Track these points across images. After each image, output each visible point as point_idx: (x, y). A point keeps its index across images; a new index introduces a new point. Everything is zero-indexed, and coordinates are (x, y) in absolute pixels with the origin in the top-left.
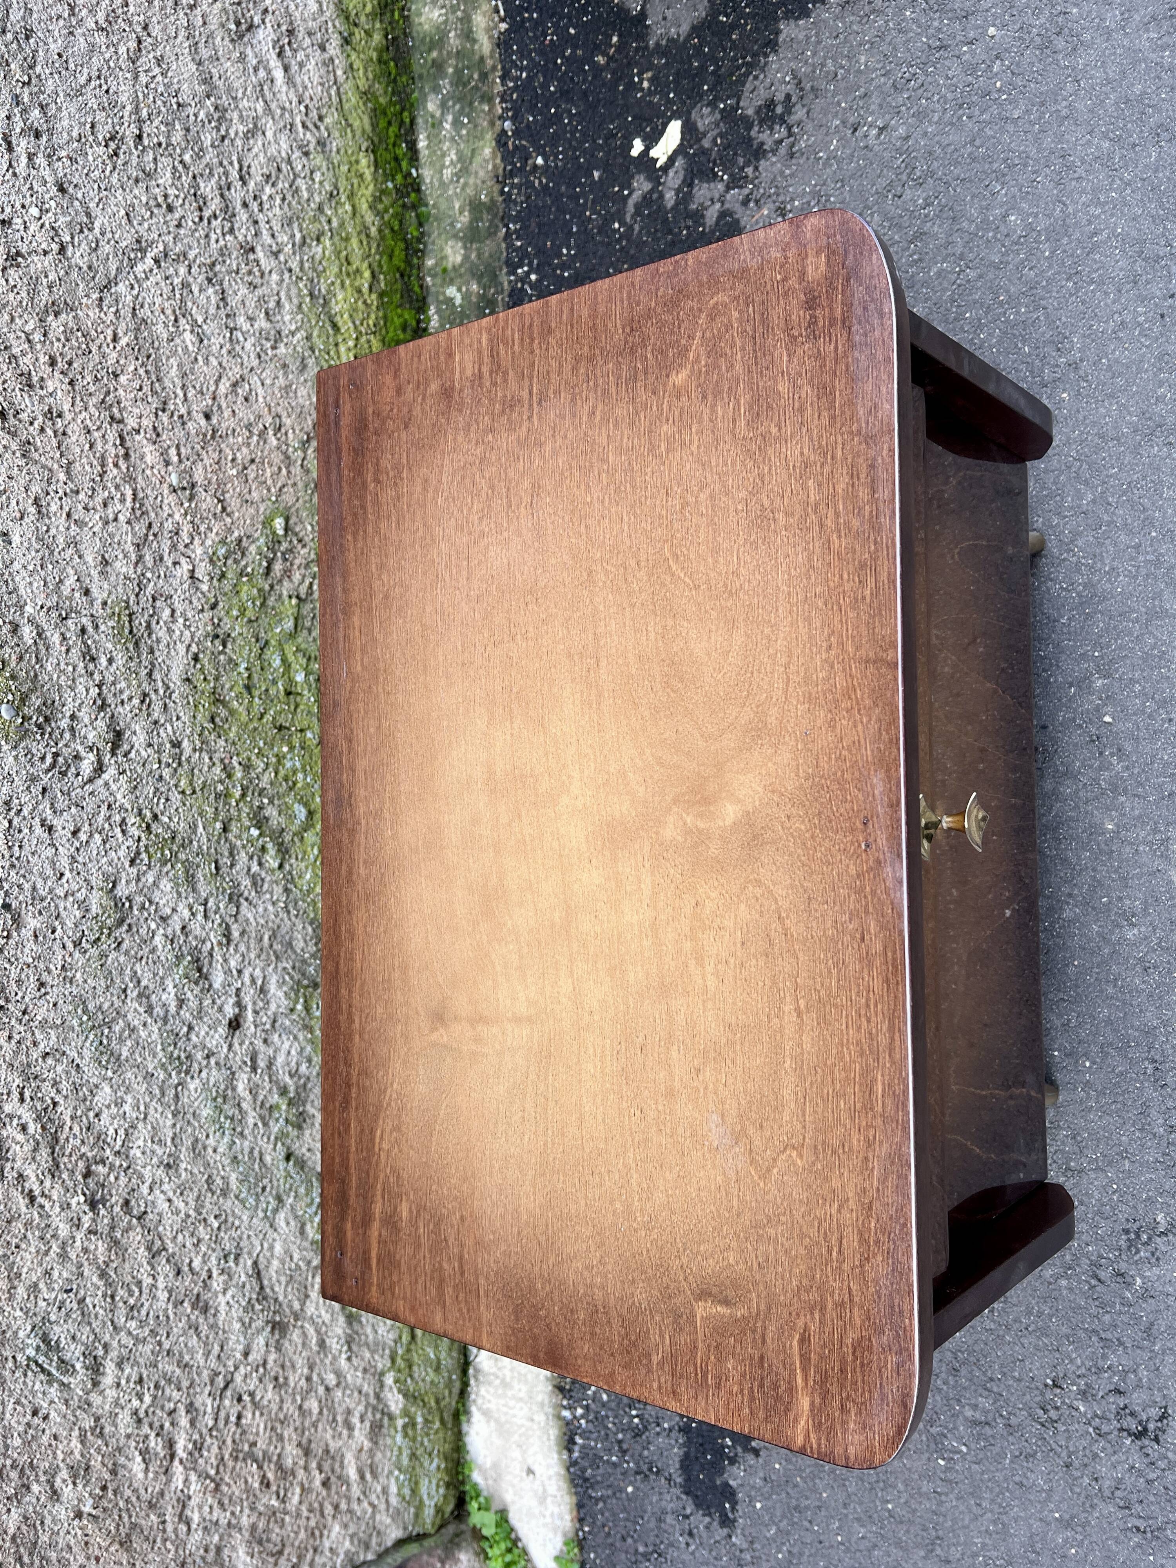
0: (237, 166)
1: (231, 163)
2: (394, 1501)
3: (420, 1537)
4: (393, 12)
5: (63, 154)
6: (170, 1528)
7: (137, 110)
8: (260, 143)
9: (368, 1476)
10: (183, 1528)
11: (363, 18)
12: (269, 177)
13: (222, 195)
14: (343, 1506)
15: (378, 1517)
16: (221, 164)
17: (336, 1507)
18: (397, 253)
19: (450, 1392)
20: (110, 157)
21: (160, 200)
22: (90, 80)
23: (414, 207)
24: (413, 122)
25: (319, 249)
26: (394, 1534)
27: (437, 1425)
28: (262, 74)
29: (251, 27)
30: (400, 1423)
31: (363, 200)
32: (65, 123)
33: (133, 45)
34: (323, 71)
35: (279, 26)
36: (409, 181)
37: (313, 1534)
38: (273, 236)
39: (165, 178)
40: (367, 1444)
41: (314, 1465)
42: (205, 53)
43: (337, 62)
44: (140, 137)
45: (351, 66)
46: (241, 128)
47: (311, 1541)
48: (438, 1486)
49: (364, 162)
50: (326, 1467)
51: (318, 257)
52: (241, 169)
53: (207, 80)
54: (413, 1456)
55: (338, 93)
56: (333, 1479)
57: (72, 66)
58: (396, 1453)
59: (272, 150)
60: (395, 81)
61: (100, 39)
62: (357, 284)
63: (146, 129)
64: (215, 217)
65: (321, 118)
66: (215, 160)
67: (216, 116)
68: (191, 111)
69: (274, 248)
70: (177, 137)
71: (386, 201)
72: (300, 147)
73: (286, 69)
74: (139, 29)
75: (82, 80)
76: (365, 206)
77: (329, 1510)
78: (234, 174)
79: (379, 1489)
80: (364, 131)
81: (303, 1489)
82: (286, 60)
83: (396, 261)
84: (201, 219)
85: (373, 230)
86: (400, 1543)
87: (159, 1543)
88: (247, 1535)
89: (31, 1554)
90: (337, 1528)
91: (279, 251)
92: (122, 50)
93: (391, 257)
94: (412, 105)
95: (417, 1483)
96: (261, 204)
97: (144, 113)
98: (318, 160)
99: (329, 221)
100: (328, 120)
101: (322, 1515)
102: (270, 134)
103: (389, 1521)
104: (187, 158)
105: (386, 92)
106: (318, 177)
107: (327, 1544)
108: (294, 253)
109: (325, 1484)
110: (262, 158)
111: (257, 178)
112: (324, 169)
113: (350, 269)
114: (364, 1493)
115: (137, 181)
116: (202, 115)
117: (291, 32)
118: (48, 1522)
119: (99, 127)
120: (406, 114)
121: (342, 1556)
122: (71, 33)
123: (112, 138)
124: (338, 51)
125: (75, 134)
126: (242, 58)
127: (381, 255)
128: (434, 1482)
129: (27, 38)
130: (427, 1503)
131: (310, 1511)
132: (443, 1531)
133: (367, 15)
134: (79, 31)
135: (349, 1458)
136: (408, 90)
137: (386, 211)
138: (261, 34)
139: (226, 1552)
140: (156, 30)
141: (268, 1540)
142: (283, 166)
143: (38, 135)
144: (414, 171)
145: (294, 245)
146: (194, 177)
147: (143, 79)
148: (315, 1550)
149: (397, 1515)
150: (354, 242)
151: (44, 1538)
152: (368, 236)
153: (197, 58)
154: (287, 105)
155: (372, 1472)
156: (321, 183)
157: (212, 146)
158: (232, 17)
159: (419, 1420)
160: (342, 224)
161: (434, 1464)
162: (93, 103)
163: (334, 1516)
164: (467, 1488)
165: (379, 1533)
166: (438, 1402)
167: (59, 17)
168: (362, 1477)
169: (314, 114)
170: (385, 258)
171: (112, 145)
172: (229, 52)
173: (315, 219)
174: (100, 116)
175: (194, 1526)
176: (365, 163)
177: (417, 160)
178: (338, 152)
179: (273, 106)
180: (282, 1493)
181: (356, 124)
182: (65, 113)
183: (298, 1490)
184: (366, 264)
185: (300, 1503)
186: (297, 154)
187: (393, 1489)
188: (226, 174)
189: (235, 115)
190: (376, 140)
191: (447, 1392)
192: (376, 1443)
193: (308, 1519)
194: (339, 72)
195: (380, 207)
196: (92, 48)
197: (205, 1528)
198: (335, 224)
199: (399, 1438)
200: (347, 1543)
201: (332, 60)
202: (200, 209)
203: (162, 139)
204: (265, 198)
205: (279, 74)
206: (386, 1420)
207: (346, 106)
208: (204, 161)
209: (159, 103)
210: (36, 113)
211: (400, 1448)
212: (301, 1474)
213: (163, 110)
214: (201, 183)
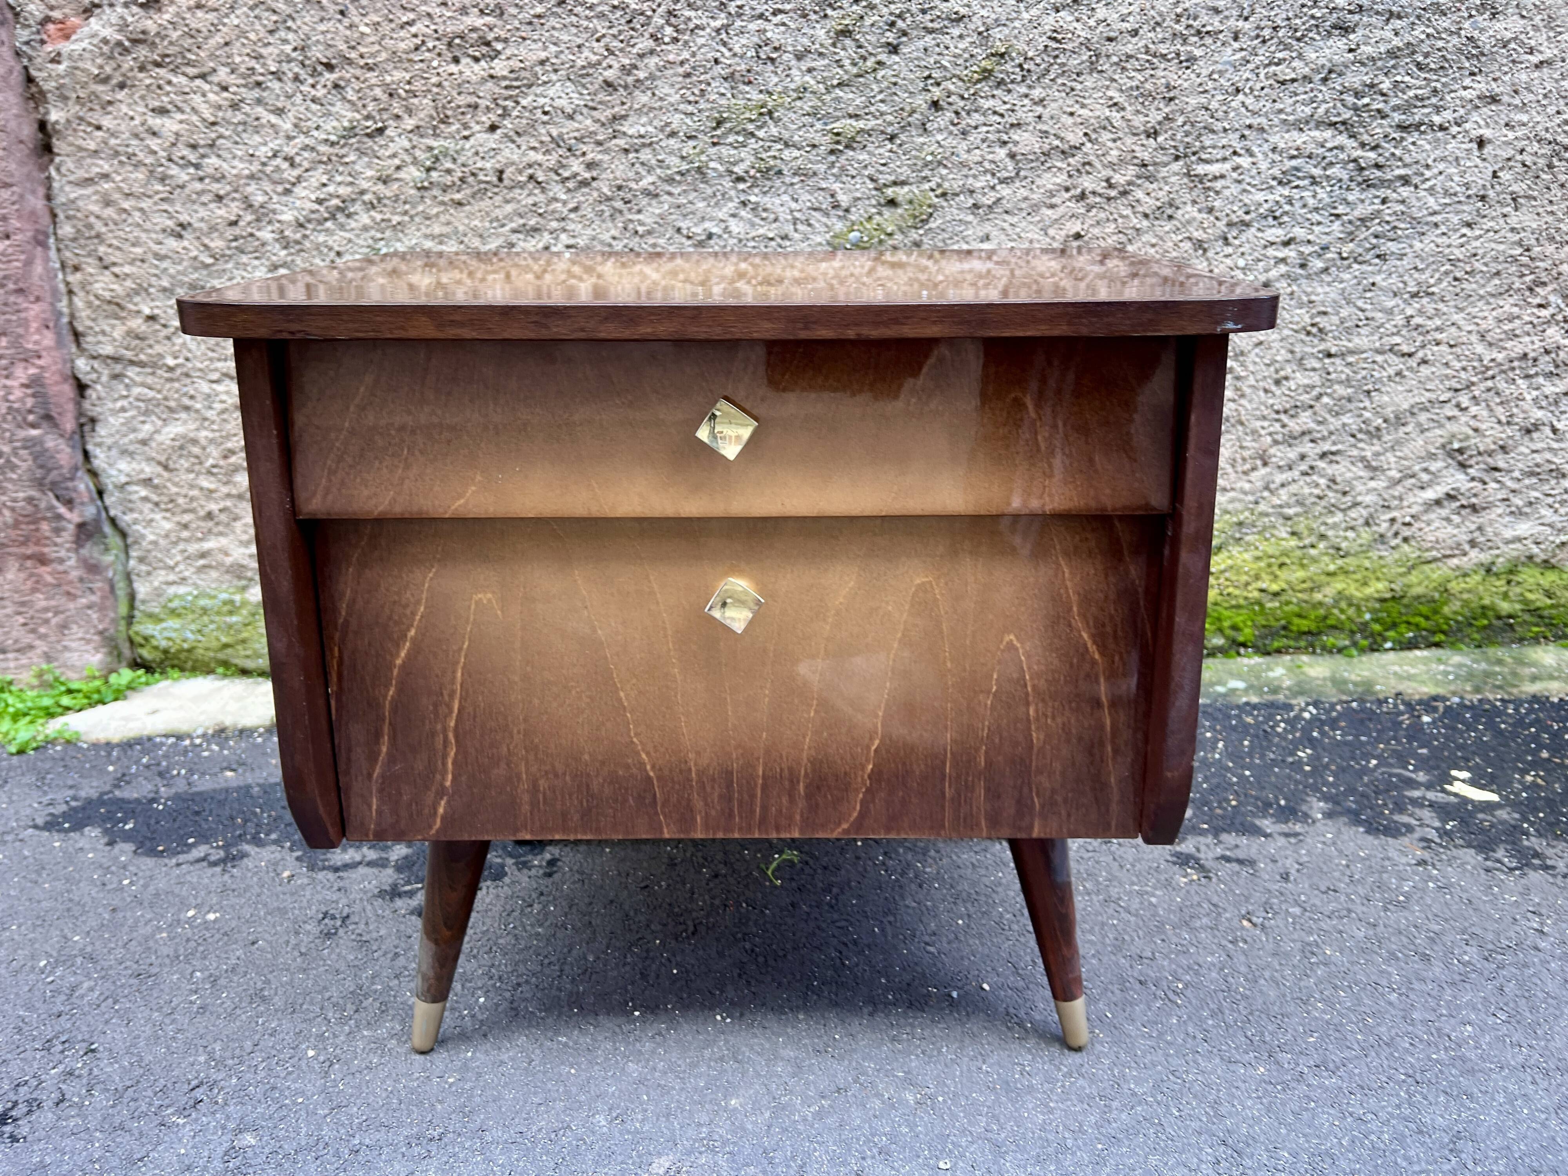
0: (1334, 449)
1: (1334, 443)
2: (172, 590)
3: (130, 619)
4: (1537, 625)
5: (1295, 288)
6: (220, 365)
7: (1352, 352)
8: (1362, 474)
9: (202, 562)
10: (215, 376)
11: (1518, 590)
12: (1334, 481)
13: (1303, 433)
14: (185, 534)
15: (163, 572)
16: (1331, 433)
17: (186, 526)
18: (1305, 622)
19: (247, 657)
20: (1304, 328)
21: (1282, 373)
22: (1363, 311)
23: (1355, 644)
24: (1437, 645)
25: (1284, 535)
26: (142, 589)
27: (224, 640)
28: (1425, 477)
29: (1463, 466)
30: (237, 598)
31: (1344, 586)
32: (1320, 290)
33: (1405, 348)
34: (1450, 542)
35: (1475, 495)
36: (1379, 639)
37: (172, 501)
38: (1283, 485)
39: (1301, 378)
40: (229, 560)
41: (228, 503)
42: (1423, 417)
43: (1465, 559)
44: (1329, 355)
45: (1465, 575)
46: (1368, 454)
47: (166, 499)
48: (169, 639)
49: (1380, 586)
50: (223, 517)
51: (1276, 532)
52: (1333, 453)
53: (1399, 421)
54: (205, 611)
55: (1435, 560)
56: (210, 524)
57: (1368, 295)
58: (213, 593)
59: (1360, 488)
60: (1471, 625)
61: (1399, 320)
62: (1263, 575)
63: (1338, 361)
64: (1284, 426)
65: (1406, 540)
66: (1332, 428)
67: (1371, 429)
68: (1367, 403)
69: (1272, 486)
70: (1341, 391)
71: (1351, 612)
72: (1371, 516)
73: (1438, 502)
74: (1420, 354)
75: (1360, 303)
76: (1340, 586)
77: (187, 518)
78: (1326, 447)
79: (187, 574)
80: (1409, 586)
81: (211, 491)
82: (1446, 503)
83: (1296, 621)
84: (1278, 412)
85: (1318, 596)
86: (132, 597)
87: (211, 354)
88: (192, 435)
89: (236, 248)
90: (167, 525)
91: (1271, 492)
92: (1397, 339)
93: (1300, 616)
94: (1453, 644)
95: (179, 615)
96: (1307, 474)
97: (1350, 359)
98: (1366, 535)
99: (1313, 546)
100: (1406, 547)
101: (185, 511)
102: (1372, 484)
103: (156, 584)
104: (1325, 400)
105: (1455, 613)
106: (1351, 534)
107: (158, 516)
108: (1273, 507)
109: (210, 516)
110: (1349, 475)
111: (1330, 470)
112: (1359, 541)
113: (1275, 568)
114: (188, 558)
115: (1292, 352)
116: (1367, 415)
117: (1474, 508)
118: (256, 262)
119: (1326, 318)
120: (1443, 637)
121: (143, 531)
122: (1395, 295)
123: (1321, 330)
124: (1475, 561)
125: (1313, 298)
126: (1432, 456)
127: (1298, 604)
128: (173, 635)
129: (1378, 256)
130: (158, 627)
131: (192, 499)
132: (127, 645)
133: (1522, 595)
134: (1398, 300)
135: (223, 541)
136: (1467, 640)
137: (1342, 611)
138: (1461, 476)
139: (183, 415)
140: (1425, 370)
141: (181, 456)
142: (1348, 498)
143: (1303, 266)
144: (1388, 645)
145: (1281, 506)
146: (1311, 407)
147: (1379, 358)
148: (157, 504)
149: (158, 593)
150: (1301, 574)
151: (244, 259)
152: (1312, 590)
153: (1415, 410)
154: (1405, 503)
155: (204, 566)
156: (1346, 538)
157: (1344, 425)
158: (1464, 444)
159: (234, 619)
160: (1314, 560)
161: (190, 635)
162: (1344, 313)
163: (179, 523)
164: (157, 675)
165: (149, 573)
166: (244, 641)
167: (1405, 283)
168: (203, 555)
169: (1406, 532)
170: (1296, 609)
171: (1314, 330)
172: (1433, 443)
173: (1311, 530)
174: (1335, 319)
175: (214, 386)
176: (1378, 588)
177: (1402, 649)
178: (1381, 557)
179: (1399, 488)
180: (215, 470)
181: (1413, 578)
182: (1327, 289)
183: (212, 486)
184: (1285, 586)
185: (201, 489)
186: (1365, 513)
187: (182, 590)
188: (1323, 439)
189: (1377, 448)
190: (1405, 601)
191: (249, 653)
192: (227, 572)
193: (185, 496)
194: (1455, 561)
195: (1343, 605)
196: (1390, 312)
197: (209, 396)
198: (1313, 552)
199: (224, 596)
200: (152, 537)
201: (1465, 554)
202: (1285, 412)
203: (1333, 376)
204: (1315, 477)
205: (1430, 494)
206: (244, 582)
207: (1426, 568)
208: (1328, 416)
209: (1364, 373)
210: (1319, 264)
211: (214, 597)
212: (225, 490)
213: (1359, 377)
214: (1309, 413)
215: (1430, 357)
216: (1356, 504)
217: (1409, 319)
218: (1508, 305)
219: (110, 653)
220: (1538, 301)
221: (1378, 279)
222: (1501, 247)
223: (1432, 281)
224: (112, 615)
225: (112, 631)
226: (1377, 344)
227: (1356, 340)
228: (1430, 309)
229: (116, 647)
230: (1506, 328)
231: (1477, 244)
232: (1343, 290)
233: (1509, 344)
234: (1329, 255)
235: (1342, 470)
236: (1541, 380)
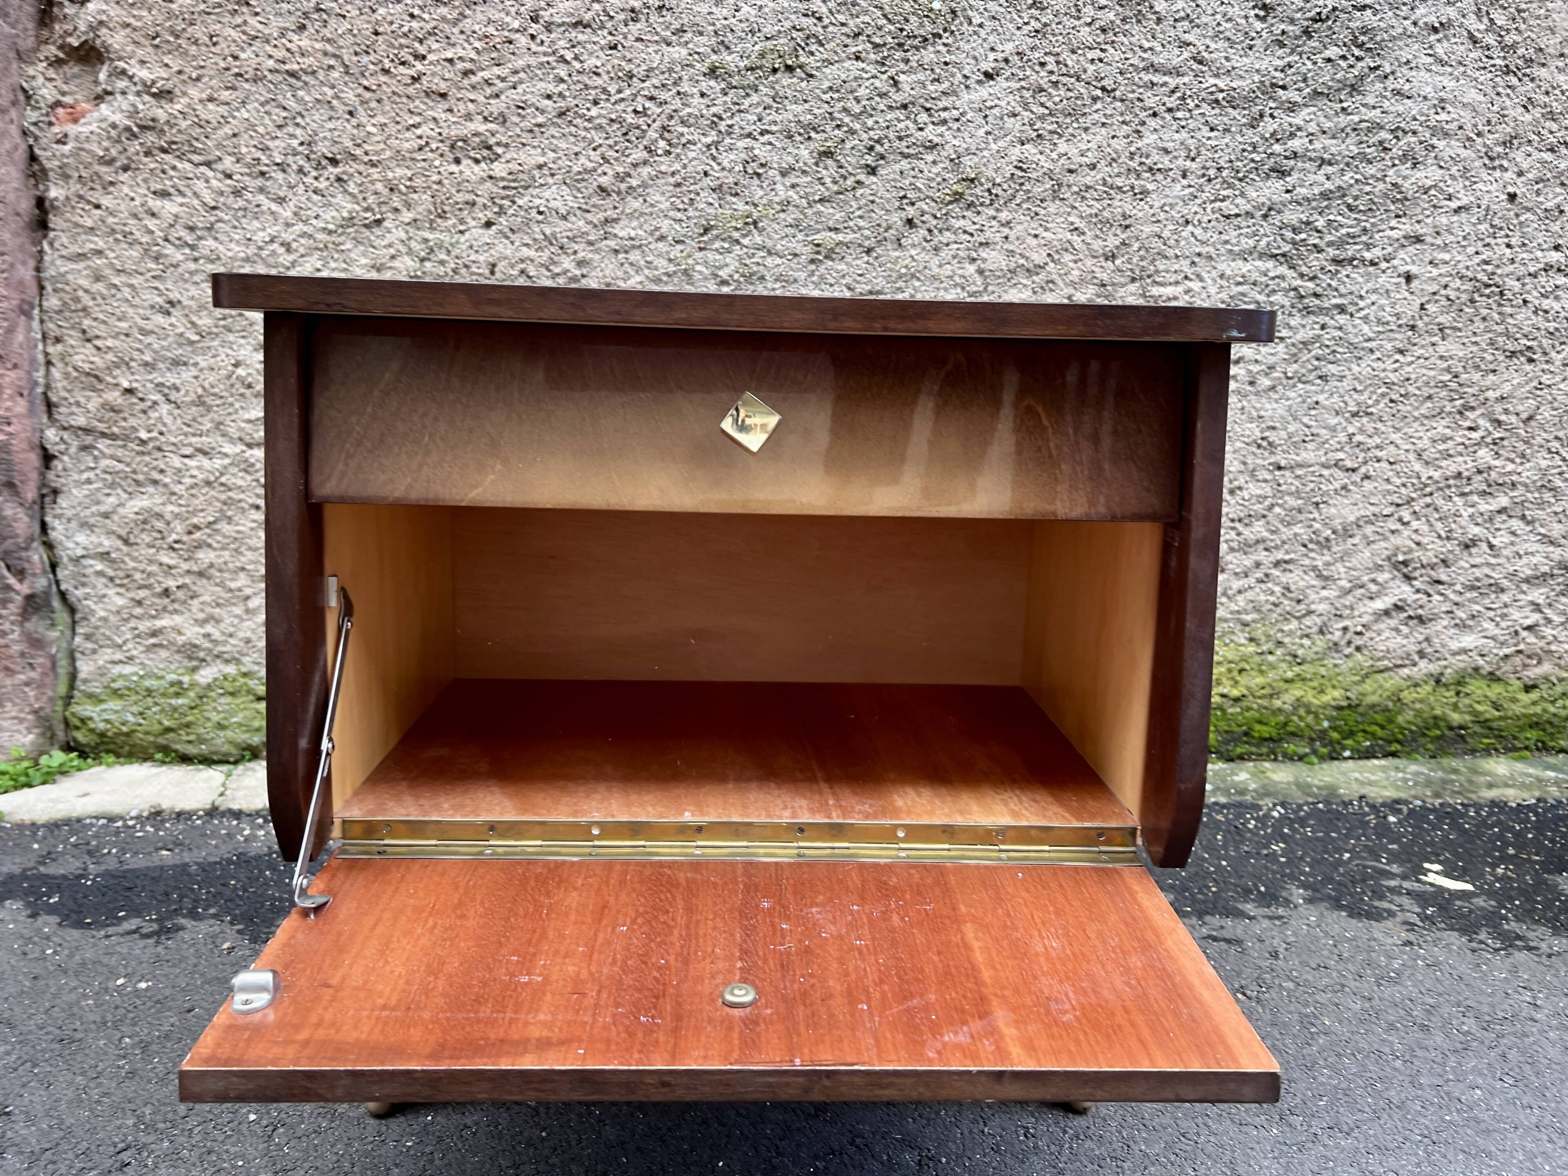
0: (1287, 557)
1: (1287, 553)
2: (117, 670)
3: (68, 699)
4: (1487, 737)
5: (1245, 403)
6: (194, 440)
7: (1300, 466)
8: (1314, 583)
9: (153, 641)
10: (188, 451)
11: (1467, 701)
12: (1288, 589)
13: (1258, 542)
14: (138, 611)
15: (109, 651)
16: (1284, 542)
17: (139, 603)
18: (1265, 728)
19: (189, 742)
20: (1255, 442)
21: (1236, 483)
22: (1308, 427)
23: (1315, 752)
24: (1394, 755)
25: (1243, 641)
26: (85, 668)
27: (167, 723)
28: (1373, 588)
29: (1408, 578)
30: (186, 679)
31: (1302, 693)
32: (1268, 406)
33: (1349, 464)
34: (1400, 652)
35: (1421, 607)
36: (1338, 747)
37: (128, 576)
38: (1240, 592)
39: (1254, 489)
40: (181, 640)
41: (187, 580)
42: (1369, 530)
43: (1415, 669)
44: (1280, 468)
45: (1416, 685)
46: (1319, 563)
47: (121, 574)
48: (107, 721)
49: (1337, 694)
50: (180, 594)
51: (1235, 638)
52: (1286, 562)
53: (1346, 533)
54: (149, 692)
55: (1387, 669)
56: (166, 601)
57: (1313, 412)
58: (161, 673)
59: (1313, 597)
60: (1424, 735)
61: (1342, 437)
62: (1224, 680)
63: (1287, 473)
64: (1239, 534)
65: (1358, 649)
66: (1284, 537)
67: (1321, 539)
68: (1316, 515)
69: (1230, 592)
70: (1292, 502)
71: (1310, 719)
72: (1325, 624)
73: (1387, 613)
74: (1363, 470)
75: (1306, 420)
76: (1298, 693)
77: (142, 593)
78: (1280, 555)
79: (134, 653)
80: (1364, 695)
81: (170, 567)
82: (1394, 614)
83: (1258, 727)
84: (1233, 521)
85: (1277, 703)
86: (73, 676)
87: (186, 429)
88: (157, 509)
89: (224, 327)
90: (120, 602)
91: (1229, 598)
92: (1341, 455)
93: (1260, 722)
94: (1409, 754)
95: (121, 696)
96: (1262, 582)
97: (1299, 472)
98: (1320, 643)
99: (1271, 653)
100: (1359, 656)
101: (140, 587)
102: (1324, 593)
103: (101, 663)
104: (1277, 510)
105: (1409, 722)
106: (1306, 642)
107: (111, 592)
108: (1232, 613)
109: (166, 592)
110: (1302, 583)
111: (1284, 578)
112: (1315, 649)
113: (1235, 673)
114: (138, 636)
115: (1244, 463)
116: (1317, 526)
117: (1421, 620)
118: (243, 341)
119: (1275, 433)
120: (1399, 747)
121: (94, 607)
122: (1337, 413)
123: (1270, 444)
124: (1425, 671)
125: (1262, 413)
126: (1379, 568)
127: (1258, 711)
128: (112, 717)
129: (1320, 377)
130: (98, 709)
131: (150, 575)
132: (62, 726)
133: (1471, 706)
134: (1339, 419)
135: (178, 619)
136: (1421, 750)
137: (1301, 718)
138: (1406, 588)
139: (151, 489)
140: (1368, 485)
141: (143, 530)
142: (1302, 607)
143: (1252, 383)
144: (1347, 754)
145: (1238, 612)
146: (1264, 516)
147: (1326, 472)
148: (111, 579)
149: (102, 672)
150: (1260, 680)
151: (231, 337)
152: (1271, 696)
153: (1361, 523)
154: (1356, 613)
155: (154, 645)
156: (1302, 646)
157: (1296, 535)
158: (1408, 557)
159: (180, 701)
160: (1273, 667)
161: (131, 718)
162: (1291, 428)
163: (133, 599)
164: (89, 760)
165: (94, 652)
166: (188, 725)
167: (1346, 403)
168: (154, 634)
169: (1358, 641)
170: (1257, 715)
171: (1265, 444)
172: (1379, 555)
173: (1268, 636)
174: (1283, 434)
175: (186, 461)
176: (1334, 695)
177: (1360, 758)
178: (1335, 665)
179: (1350, 597)
180: (176, 546)
181: (1368, 686)
182: (1275, 406)
183: (172, 562)
184: (1245, 692)
185: (161, 564)
186: (1318, 621)
187: (127, 670)
188: (1277, 547)
189: (1327, 558)
190: (1361, 710)
191: (192, 738)
192: (178, 652)
193: (143, 572)
194: (1406, 671)
195: (1302, 712)
196: (1333, 429)
197: (180, 471)
198: (1270, 658)
199: (173, 677)
200: (102, 614)
201: (1415, 664)
202: (1240, 520)
203: (1284, 488)
204: (1270, 585)
205: (1379, 604)
206: (195, 663)
207: (1379, 677)
208: (1280, 526)
209: (1312, 485)
210: (1265, 382)
211: (162, 678)
212: (185, 566)
213: (1308, 489)
214: (1262, 522)
215: (1372, 473)
216: (1310, 613)
217: (1351, 436)
218: (1441, 427)
219: (43, 734)
220: (1468, 424)
221: (1321, 398)
222: (1432, 373)
223: (1370, 402)
224: (50, 693)
225: (48, 710)
226: (1323, 459)
227: (1304, 454)
228: (1370, 427)
229: (50, 728)
230: (1440, 448)
231: (1409, 369)
232: (1290, 407)
233: (1444, 463)
234: (1276, 375)
235: (1296, 579)
236: (1475, 498)
